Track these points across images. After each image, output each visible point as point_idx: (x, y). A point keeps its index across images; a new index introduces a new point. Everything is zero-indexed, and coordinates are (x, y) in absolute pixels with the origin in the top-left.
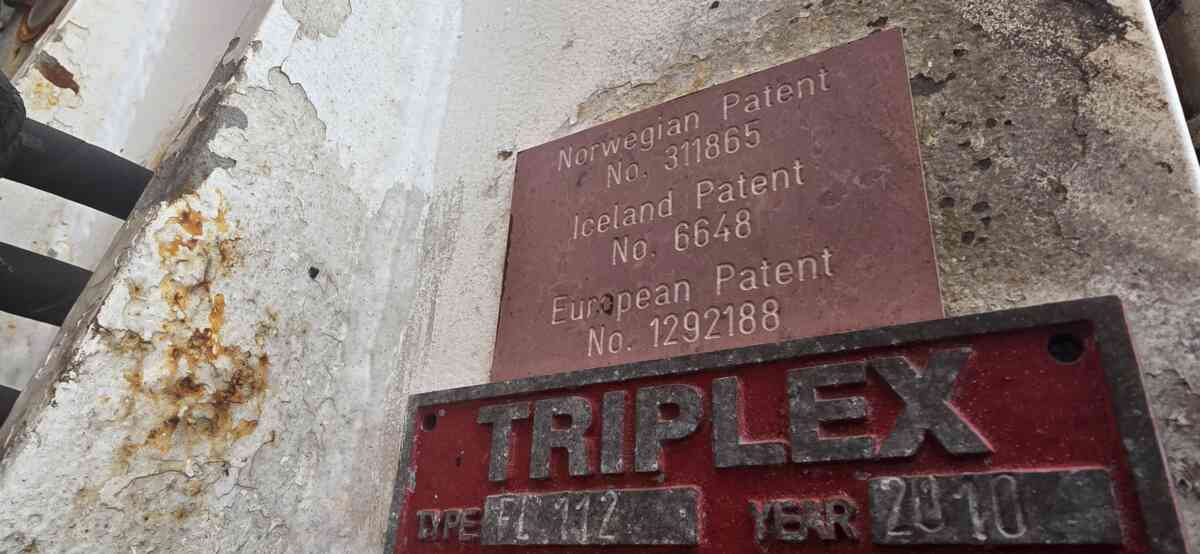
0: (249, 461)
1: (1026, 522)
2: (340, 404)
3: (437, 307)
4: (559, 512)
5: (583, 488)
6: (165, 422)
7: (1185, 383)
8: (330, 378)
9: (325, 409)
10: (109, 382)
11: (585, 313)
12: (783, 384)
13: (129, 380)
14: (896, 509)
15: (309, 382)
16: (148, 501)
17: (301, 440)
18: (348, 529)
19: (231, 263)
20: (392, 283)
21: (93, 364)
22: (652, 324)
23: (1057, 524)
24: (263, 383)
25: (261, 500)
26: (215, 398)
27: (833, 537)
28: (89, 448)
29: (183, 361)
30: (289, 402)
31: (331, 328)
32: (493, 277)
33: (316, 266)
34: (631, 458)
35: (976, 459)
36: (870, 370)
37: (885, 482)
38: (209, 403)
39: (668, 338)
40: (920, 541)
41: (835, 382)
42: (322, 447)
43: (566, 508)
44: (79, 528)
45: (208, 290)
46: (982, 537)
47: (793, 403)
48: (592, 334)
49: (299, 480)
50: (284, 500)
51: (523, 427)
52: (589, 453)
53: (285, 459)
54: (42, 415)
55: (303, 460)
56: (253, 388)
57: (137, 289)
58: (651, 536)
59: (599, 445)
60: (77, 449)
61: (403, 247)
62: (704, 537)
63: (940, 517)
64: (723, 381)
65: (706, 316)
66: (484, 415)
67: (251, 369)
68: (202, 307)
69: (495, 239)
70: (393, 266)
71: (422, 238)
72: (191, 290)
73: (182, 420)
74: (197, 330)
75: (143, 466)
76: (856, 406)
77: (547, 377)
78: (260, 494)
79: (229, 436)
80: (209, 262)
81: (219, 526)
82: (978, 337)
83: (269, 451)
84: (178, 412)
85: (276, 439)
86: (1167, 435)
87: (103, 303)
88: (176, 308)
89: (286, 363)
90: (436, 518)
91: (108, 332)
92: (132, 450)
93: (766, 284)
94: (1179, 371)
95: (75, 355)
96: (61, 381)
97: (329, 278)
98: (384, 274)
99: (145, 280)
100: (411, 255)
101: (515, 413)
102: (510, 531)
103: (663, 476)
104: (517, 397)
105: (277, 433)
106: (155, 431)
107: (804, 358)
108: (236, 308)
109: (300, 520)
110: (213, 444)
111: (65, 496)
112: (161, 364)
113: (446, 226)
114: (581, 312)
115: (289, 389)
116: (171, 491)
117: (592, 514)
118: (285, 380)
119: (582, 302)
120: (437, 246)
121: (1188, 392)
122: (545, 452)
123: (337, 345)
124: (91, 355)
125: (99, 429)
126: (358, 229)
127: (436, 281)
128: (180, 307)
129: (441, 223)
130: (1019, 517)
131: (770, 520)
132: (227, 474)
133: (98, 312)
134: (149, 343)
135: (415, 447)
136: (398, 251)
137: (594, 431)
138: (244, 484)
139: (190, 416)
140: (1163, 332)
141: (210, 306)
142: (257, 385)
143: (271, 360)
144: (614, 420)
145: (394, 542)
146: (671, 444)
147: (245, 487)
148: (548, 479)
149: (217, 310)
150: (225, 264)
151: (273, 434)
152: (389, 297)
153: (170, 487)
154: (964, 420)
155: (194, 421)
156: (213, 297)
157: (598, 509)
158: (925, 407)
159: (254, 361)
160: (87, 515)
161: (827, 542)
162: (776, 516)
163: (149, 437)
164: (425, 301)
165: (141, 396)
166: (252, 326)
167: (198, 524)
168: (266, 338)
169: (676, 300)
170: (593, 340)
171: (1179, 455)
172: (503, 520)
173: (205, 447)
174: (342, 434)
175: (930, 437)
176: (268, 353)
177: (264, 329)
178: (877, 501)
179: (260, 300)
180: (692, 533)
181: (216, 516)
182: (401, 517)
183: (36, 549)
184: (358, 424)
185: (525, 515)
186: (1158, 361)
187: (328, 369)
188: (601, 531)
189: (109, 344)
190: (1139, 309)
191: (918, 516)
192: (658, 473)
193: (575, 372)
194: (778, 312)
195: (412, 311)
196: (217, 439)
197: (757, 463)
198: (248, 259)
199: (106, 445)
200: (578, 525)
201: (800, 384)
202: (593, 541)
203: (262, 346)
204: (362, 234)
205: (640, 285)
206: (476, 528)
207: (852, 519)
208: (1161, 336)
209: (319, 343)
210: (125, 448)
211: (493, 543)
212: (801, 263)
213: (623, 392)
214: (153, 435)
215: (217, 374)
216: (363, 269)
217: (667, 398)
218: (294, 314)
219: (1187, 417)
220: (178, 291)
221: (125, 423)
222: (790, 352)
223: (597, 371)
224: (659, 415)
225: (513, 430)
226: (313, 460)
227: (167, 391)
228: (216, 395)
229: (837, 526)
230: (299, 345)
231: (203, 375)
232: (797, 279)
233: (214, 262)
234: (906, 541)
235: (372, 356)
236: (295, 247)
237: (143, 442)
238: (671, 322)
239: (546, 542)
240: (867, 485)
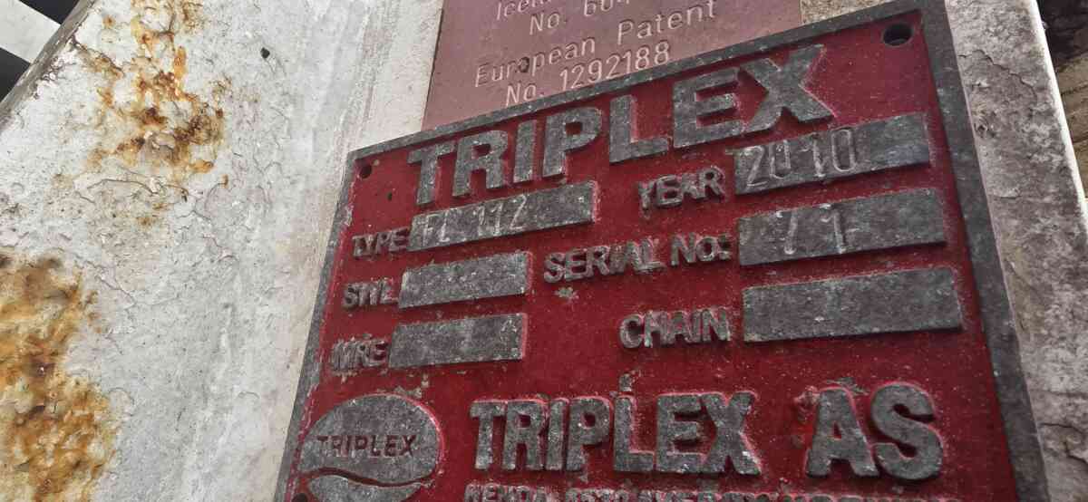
0: (204, 195)
1: (856, 159)
2: (285, 168)
3: (374, 92)
4: (476, 217)
5: (497, 197)
6: (132, 141)
7: (988, 58)
8: (277, 147)
9: (272, 171)
10: (84, 93)
11: (505, 75)
12: (670, 92)
13: (101, 94)
14: (755, 168)
15: (259, 145)
16: (116, 202)
17: (250, 192)
18: (290, 267)
19: (193, 23)
20: (334, 76)
21: (71, 73)
22: (562, 75)
23: (880, 156)
24: (218, 133)
25: (214, 231)
26: (176, 132)
27: (703, 195)
28: (65, 142)
29: (149, 94)
30: (240, 156)
31: (279, 105)
32: (425, 62)
33: (267, 48)
34: (539, 169)
35: (822, 123)
36: (743, 74)
37: (748, 150)
38: (171, 134)
39: (576, 82)
40: (774, 186)
41: (713, 85)
42: (269, 203)
43: (483, 214)
44: (56, 206)
45: (172, 40)
46: (820, 175)
47: (677, 106)
48: (510, 89)
49: (247, 223)
50: (235, 236)
51: (448, 161)
52: (504, 170)
53: (236, 203)
54: (25, 103)
55: (252, 209)
56: (210, 135)
57: (110, 21)
58: (554, 221)
59: (512, 165)
60: (55, 140)
61: (345, 48)
62: (598, 217)
63: (789, 167)
64: (620, 100)
65: (608, 62)
66: (414, 156)
67: (208, 118)
68: (166, 53)
69: (427, 33)
70: (336, 64)
71: (362, 41)
72: (158, 35)
73: (147, 141)
74: (162, 72)
75: (112, 169)
76: (728, 101)
77: (470, 119)
78: (213, 225)
79: (188, 168)
80: (173, 17)
81: (177, 241)
82: (829, 35)
83: (222, 191)
84: (143, 135)
85: (229, 183)
86: (972, 96)
87: (80, 25)
88: (144, 46)
89: (239, 123)
90: (370, 239)
91: (84, 50)
92: (104, 155)
93: (659, 31)
94: (984, 50)
95: (55, 61)
96: (42, 79)
97: (279, 62)
98: (327, 66)
99: (117, 15)
100: (352, 55)
101: (440, 150)
102: (434, 237)
103: (565, 179)
104: (441, 140)
105: (230, 178)
106: (124, 146)
107: (688, 72)
108: (196, 63)
109: (248, 256)
110: (174, 171)
111: (44, 175)
112: (130, 91)
113: (384, 29)
114: (501, 74)
115: (241, 144)
116: (136, 200)
117: (503, 214)
118: (237, 138)
119: (502, 67)
120: (376, 45)
121: (991, 64)
122: (466, 175)
123: (284, 122)
124: (68, 64)
125: (75, 129)
126: (305, 28)
127: (374, 72)
128: (148, 47)
129: (379, 28)
130: (852, 157)
131: (653, 194)
132: (186, 200)
133: (76, 31)
134: (120, 69)
135: (352, 191)
136: (340, 50)
137: (509, 155)
138: (200, 212)
139: (154, 141)
140: (975, 24)
141: (174, 55)
142: (214, 134)
143: (227, 116)
144: (526, 141)
145: (332, 263)
146: (574, 153)
147: (200, 216)
148: (468, 195)
149: (180, 59)
150: (187, 23)
151: (226, 179)
152: (332, 86)
153: (135, 196)
154: (812, 95)
155: (158, 147)
156: (176, 48)
157: (510, 210)
158: (782, 91)
159: (211, 113)
160: (63, 198)
161: (699, 201)
162: (658, 188)
163: (118, 149)
164: (364, 89)
165: (111, 112)
166: (210, 83)
167: (160, 235)
168: (222, 96)
169: (583, 53)
170: (511, 95)
171: (980, 109)
172: (427, 231)
173: (167, 172)
174: (287, 192)
175: (786, 113)
176: (224, 110)
177: (220, 89)
178: (740, 165)
179: (216, 62)
180: (589, 213)
181: (175, 232)
182: (338, 245)
183: (18, 211)
184: (301, 187)
185: (447, 225)
186: (969, 46)
187: (275, 138)
188: (512, 225)
189: (85, 60)
190: (958, 11)
191: (772, 170)
192: (561, 176)
193: (494, 113)
194: (669, 50)
195: (351, 98)
196: (177, 168)
197: (645, 154)
198: (207, 25)
199: (82, 143)
200: (492, 223)
201: (683, 91)
202: (504, 233)
203: (219, 102)
204: (309, 33)
205: (553, 46)
206: (405, 242)
207: (720, 181)
208: (973, 27)
209: (269, 114)
210: (97, 151)
211: (420, 249)
212: (689, 12)
213: (535, 121)
214: (121, 147)
215: (179, 114)
216: (310, 62)
217: (571, 119)
218: (247, 83)
219: (988, 82)
220: (147, 33)
221: (98, 131)
222: (677, 68)
223: (513, 108)
224: (565, 133)
225: (439, 164)
226: (261, 210)
227: (134, 115)
228: (177, 130)
229: (708, 188)
230: (251, 111)
231: (166, 109)
232: (686, 24)
233: (178, 18)
234: (761, 189)
235: (315, 134)
236: (251, 27)
237: (112, 151)
238: (578, 71)
239: (464, 240)
240: (732, 157)
